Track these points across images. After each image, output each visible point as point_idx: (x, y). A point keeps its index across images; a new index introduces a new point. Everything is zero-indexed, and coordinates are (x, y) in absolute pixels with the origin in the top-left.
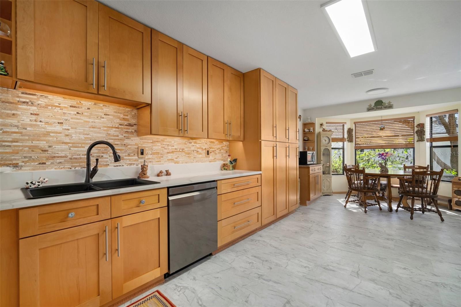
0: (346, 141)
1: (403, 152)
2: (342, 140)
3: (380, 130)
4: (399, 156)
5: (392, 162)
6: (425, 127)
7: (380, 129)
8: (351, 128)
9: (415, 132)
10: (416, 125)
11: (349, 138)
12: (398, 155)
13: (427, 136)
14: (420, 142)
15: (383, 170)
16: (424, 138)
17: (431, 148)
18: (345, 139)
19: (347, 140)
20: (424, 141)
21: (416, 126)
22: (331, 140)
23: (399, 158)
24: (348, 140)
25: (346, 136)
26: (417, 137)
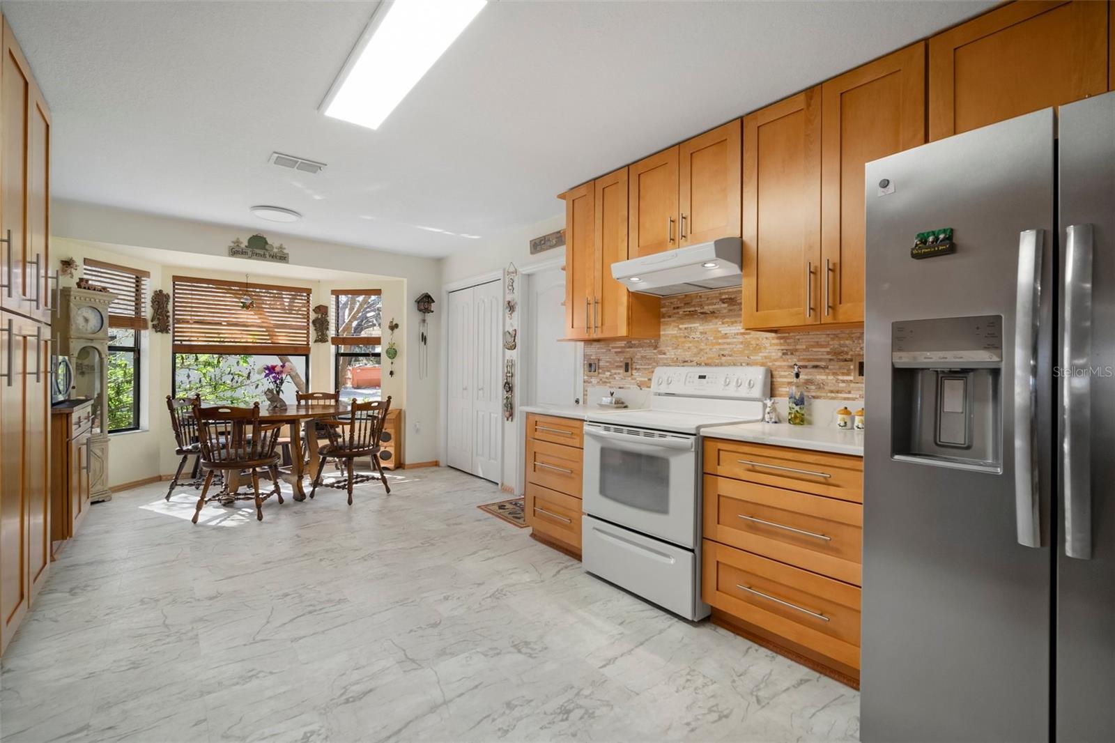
0: (146, 328)
1: (238, 363)
2: (136, 323)
3: (243, 307)
4: (232, 372)
5: (215, 387)
6: (329, 314)
7: (242, 305)
8: (165, 292)
9: (311, 321)
10: (312, 307)
11: (159, 319)
12: (229, 369)
13: (332, 332)
14: (320, 343)
15: (276, 407)
16: (327, 336)
17: (336, 355)
18: (145, 320)
19: (150, 324)
20: (327, 341)
21: (314, 310)
22: (106, 321)
23: (231, 377)
24: (154, 326)
25: (147, 311)
26: (315, 332)
